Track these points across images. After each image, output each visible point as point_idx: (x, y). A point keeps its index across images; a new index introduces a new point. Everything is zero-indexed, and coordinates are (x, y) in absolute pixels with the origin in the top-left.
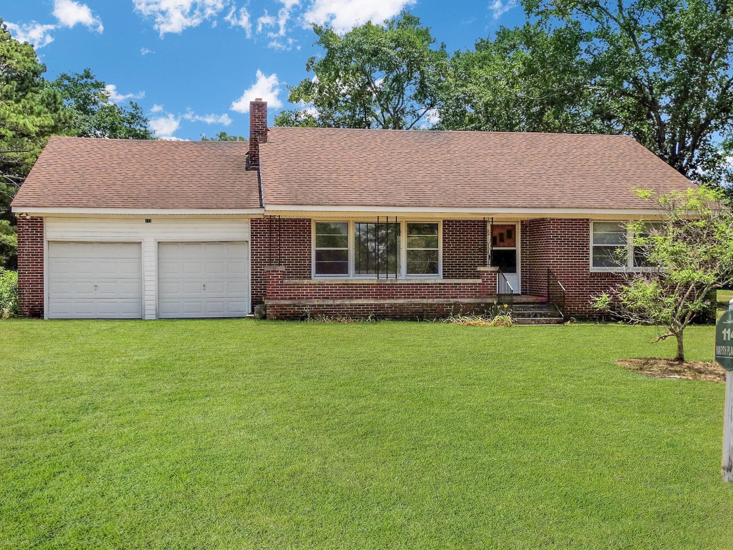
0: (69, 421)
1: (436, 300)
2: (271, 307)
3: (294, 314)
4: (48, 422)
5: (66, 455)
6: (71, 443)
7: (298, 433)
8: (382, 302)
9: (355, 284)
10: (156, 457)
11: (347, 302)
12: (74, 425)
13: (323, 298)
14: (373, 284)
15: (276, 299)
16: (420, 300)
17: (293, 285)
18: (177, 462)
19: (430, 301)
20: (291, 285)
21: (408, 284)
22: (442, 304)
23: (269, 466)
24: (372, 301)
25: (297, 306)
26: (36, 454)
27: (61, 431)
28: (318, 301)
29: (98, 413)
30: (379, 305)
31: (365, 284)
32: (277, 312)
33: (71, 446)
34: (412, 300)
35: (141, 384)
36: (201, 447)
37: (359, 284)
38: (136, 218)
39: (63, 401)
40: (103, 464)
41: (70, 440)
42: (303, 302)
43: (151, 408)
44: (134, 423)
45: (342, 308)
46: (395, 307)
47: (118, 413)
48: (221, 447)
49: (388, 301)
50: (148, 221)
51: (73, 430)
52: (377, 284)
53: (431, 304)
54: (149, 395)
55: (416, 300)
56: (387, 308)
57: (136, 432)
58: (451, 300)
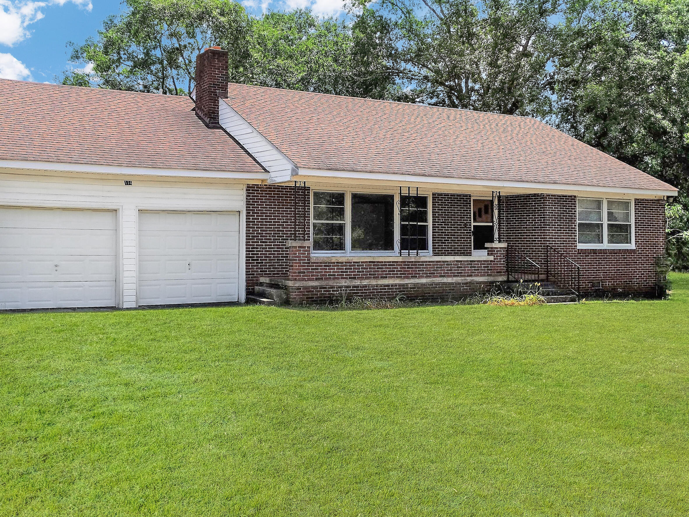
0: (44, 424)
1: (455, 278)
2: (298, 289)
3: (321, 297)
4: (24, 425)
5: (39, 473)
6: (45, 456)
7: (265, 446)
8: (406, 281)
9: (380, 262)
10: (127, 479)
11: (374, 282)
12: (48, 430)
13: (350, 278)
14: (397, 262)
15: (304, 280)
16: (440, 279)
17: (321, 263)
18: (147, 487)
19: (449, 280)
20: (318, 263)
21: (429, 262)
22: (459, 284)
23: (236, 495)
24: (397, 281)
25: (324, 288)
26: (11, 470)
27: (36, 439)
28: (345, 283)
29: (73, 414)
30: (403, 285)
31: (390, 262)
32: (303, 295)
33: (44, 461)
34: (434, 279)
35: (116, 374)
36: (171, 466)
37: (385, 262)
38: (114, 178)
39: (40, 396)
40: (75, 487)
41: (44, 452)
42: (331, 283)
43: (125, 408)
44: (107, 428)
45: (367, 290)
46: (419, 288)
47: (91, 413)
48: (190, 466)
49: (412, 281)
50: (128, 183)
51: (47, 438)
52: (402, 262)
53: (452, 284)
54: (123, 388)
55: (438, 279)
56: (411, 288)
57: (109, 441)
58: (467, 278)
